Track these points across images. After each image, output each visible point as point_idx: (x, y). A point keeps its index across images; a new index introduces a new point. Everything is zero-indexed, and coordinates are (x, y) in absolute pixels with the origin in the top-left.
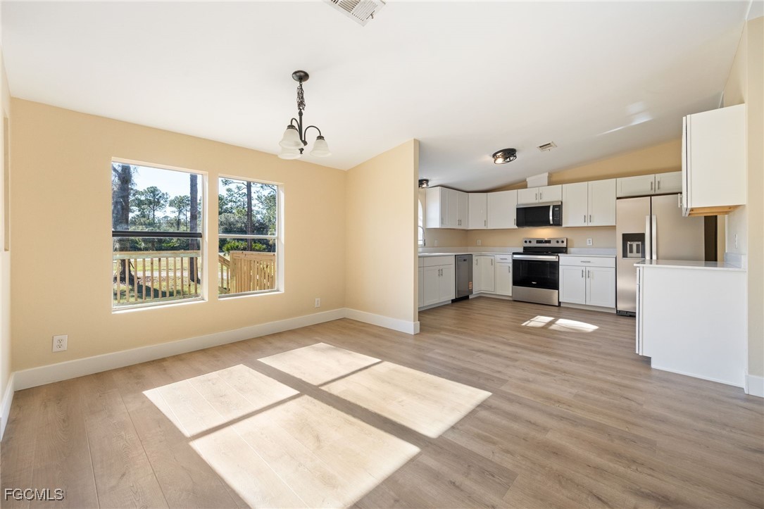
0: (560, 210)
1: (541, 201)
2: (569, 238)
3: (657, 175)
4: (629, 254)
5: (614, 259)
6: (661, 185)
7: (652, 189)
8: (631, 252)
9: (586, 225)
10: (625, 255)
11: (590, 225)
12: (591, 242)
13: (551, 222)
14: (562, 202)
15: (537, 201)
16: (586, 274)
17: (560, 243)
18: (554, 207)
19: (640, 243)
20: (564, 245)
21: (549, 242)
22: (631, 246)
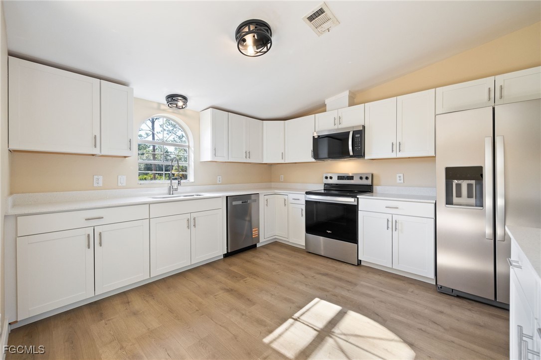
0: (361, 137)
1: (340, 126)
2: (374, 173)
3: (498, 78)
4: (455, 200)
5: (433, 205)
6: (505, 93)
7: (490, 99)
8: (459, 195)
9: (393, 155)
10: (449, 202)
11: (400, 155)
12: (402, 178)
13: (351, 153)
14: (364, 127)
15: (336, 127)
16: (392, 226)
17: (364, 179)
18: (355, 133)
19: (473, 182)
20: (369, 182)
21: (351, 178)
22: (459, 186)
